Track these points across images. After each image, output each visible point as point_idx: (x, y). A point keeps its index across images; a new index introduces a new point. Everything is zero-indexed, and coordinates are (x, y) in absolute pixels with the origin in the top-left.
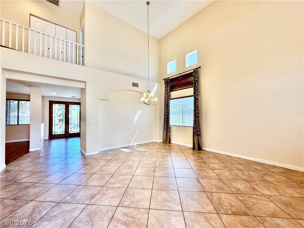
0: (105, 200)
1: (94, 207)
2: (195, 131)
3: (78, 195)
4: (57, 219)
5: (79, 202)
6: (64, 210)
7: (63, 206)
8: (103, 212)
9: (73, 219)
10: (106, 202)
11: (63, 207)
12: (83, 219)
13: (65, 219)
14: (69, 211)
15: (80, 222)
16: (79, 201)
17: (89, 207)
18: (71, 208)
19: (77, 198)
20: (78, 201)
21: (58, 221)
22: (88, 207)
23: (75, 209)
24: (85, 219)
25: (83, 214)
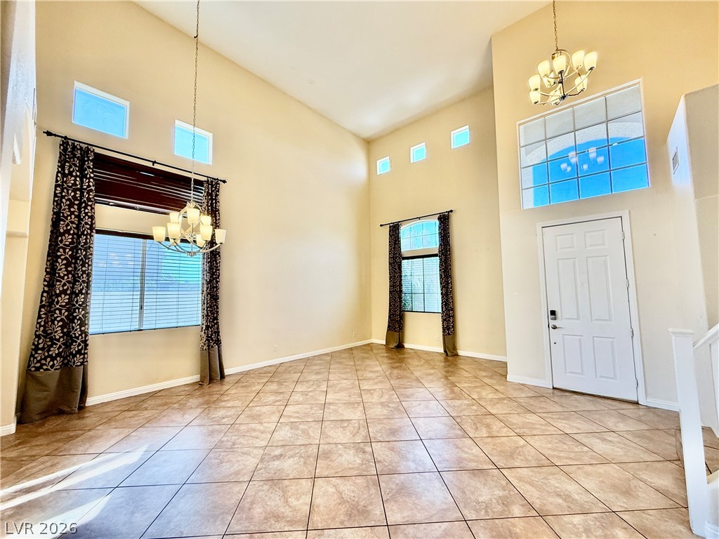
0: (472, 454)
1: (494, 459)
2: (212, 335)
3: (495, 499)
4: (557, 487)
5: (507, 484)
6: (539, 493)
7: (538, 501)
8: (493, 447)
9: (535, 469)
10: (474, 451)
11: (538, 498)
12: (521, 460)
13: (545, 478)
14: (531, 484)
15: (527, 460)
16: (505, 484)
17: (500, 464)
18: (528, 486)
19: (501, 493)
20: (504, 487)
21: (556, 485)
22: (503, 465)
23: (520, 479)
24: (520, 457)
25: (517, 464)
